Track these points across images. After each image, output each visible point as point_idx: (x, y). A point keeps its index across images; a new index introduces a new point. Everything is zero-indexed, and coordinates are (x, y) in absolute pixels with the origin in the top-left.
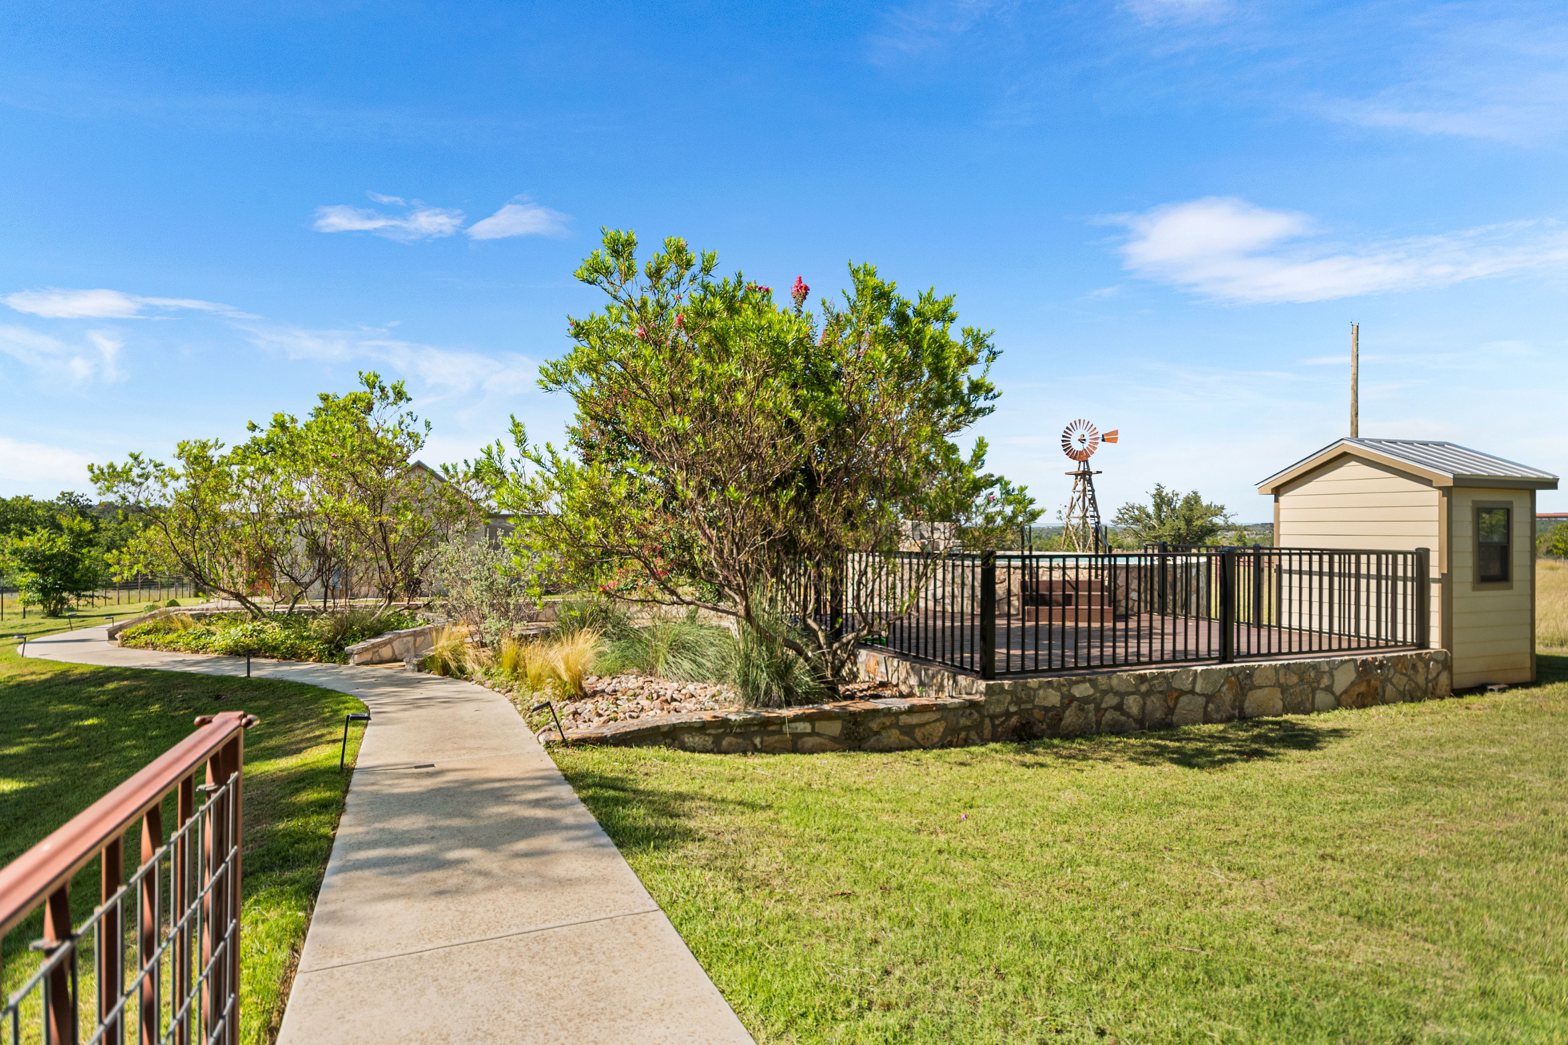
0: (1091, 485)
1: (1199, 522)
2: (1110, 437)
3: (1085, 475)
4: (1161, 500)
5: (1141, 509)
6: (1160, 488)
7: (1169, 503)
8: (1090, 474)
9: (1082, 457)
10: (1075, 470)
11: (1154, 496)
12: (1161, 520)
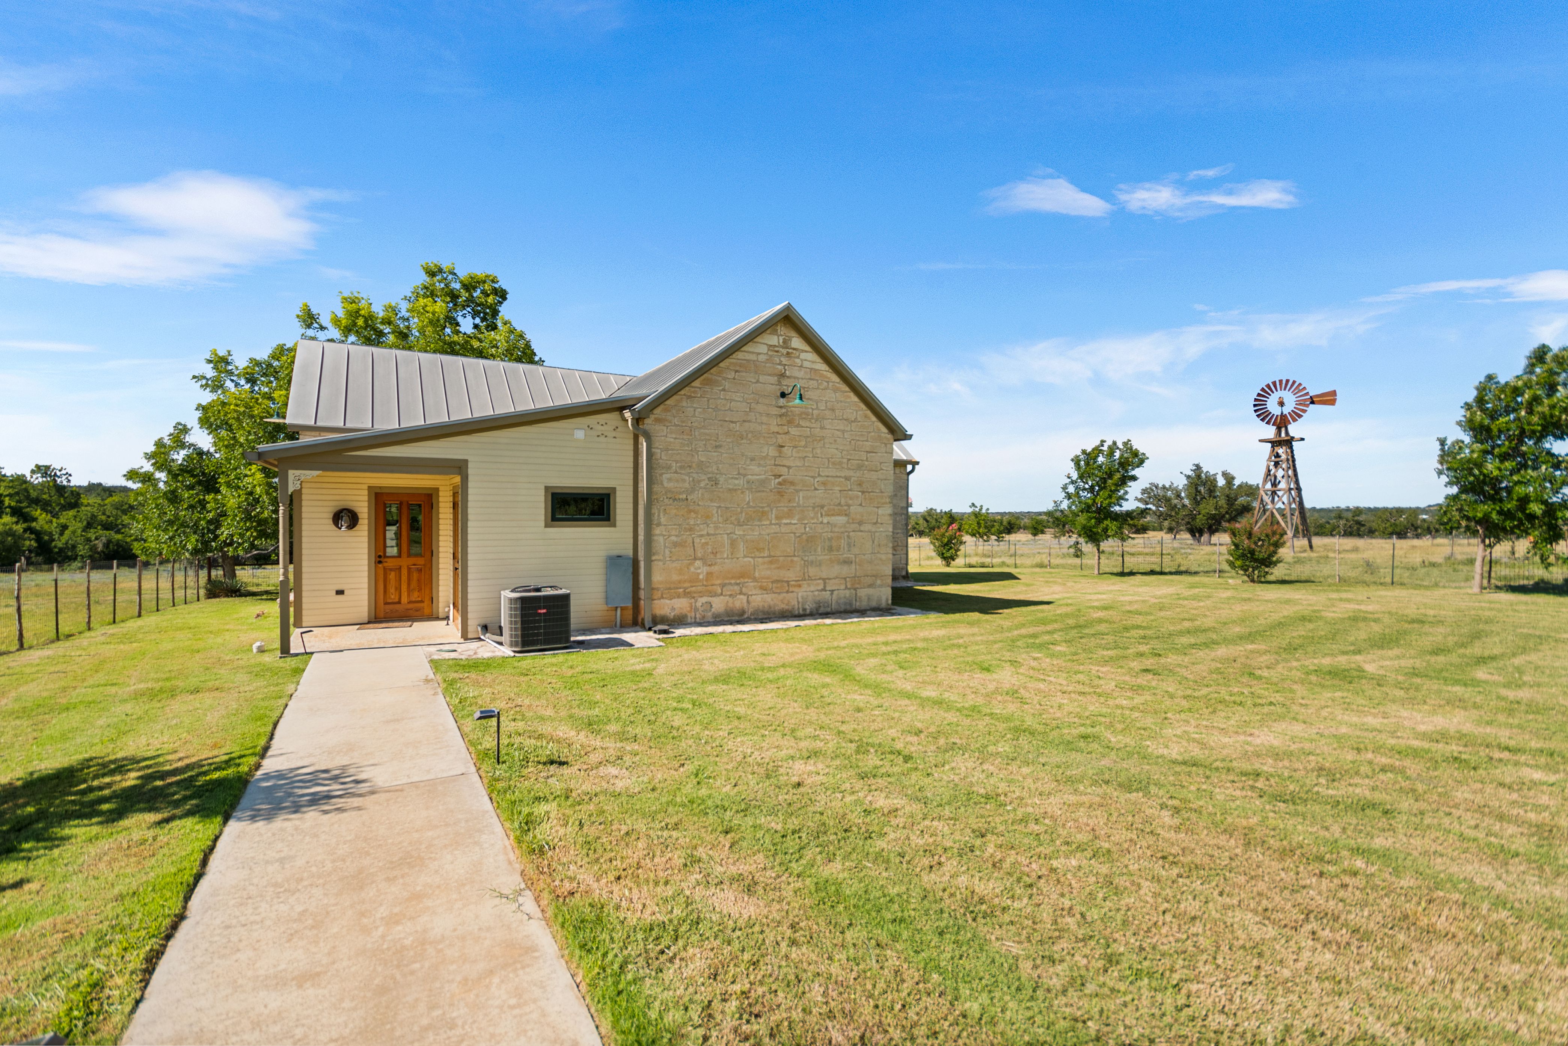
12: (1197, 502)
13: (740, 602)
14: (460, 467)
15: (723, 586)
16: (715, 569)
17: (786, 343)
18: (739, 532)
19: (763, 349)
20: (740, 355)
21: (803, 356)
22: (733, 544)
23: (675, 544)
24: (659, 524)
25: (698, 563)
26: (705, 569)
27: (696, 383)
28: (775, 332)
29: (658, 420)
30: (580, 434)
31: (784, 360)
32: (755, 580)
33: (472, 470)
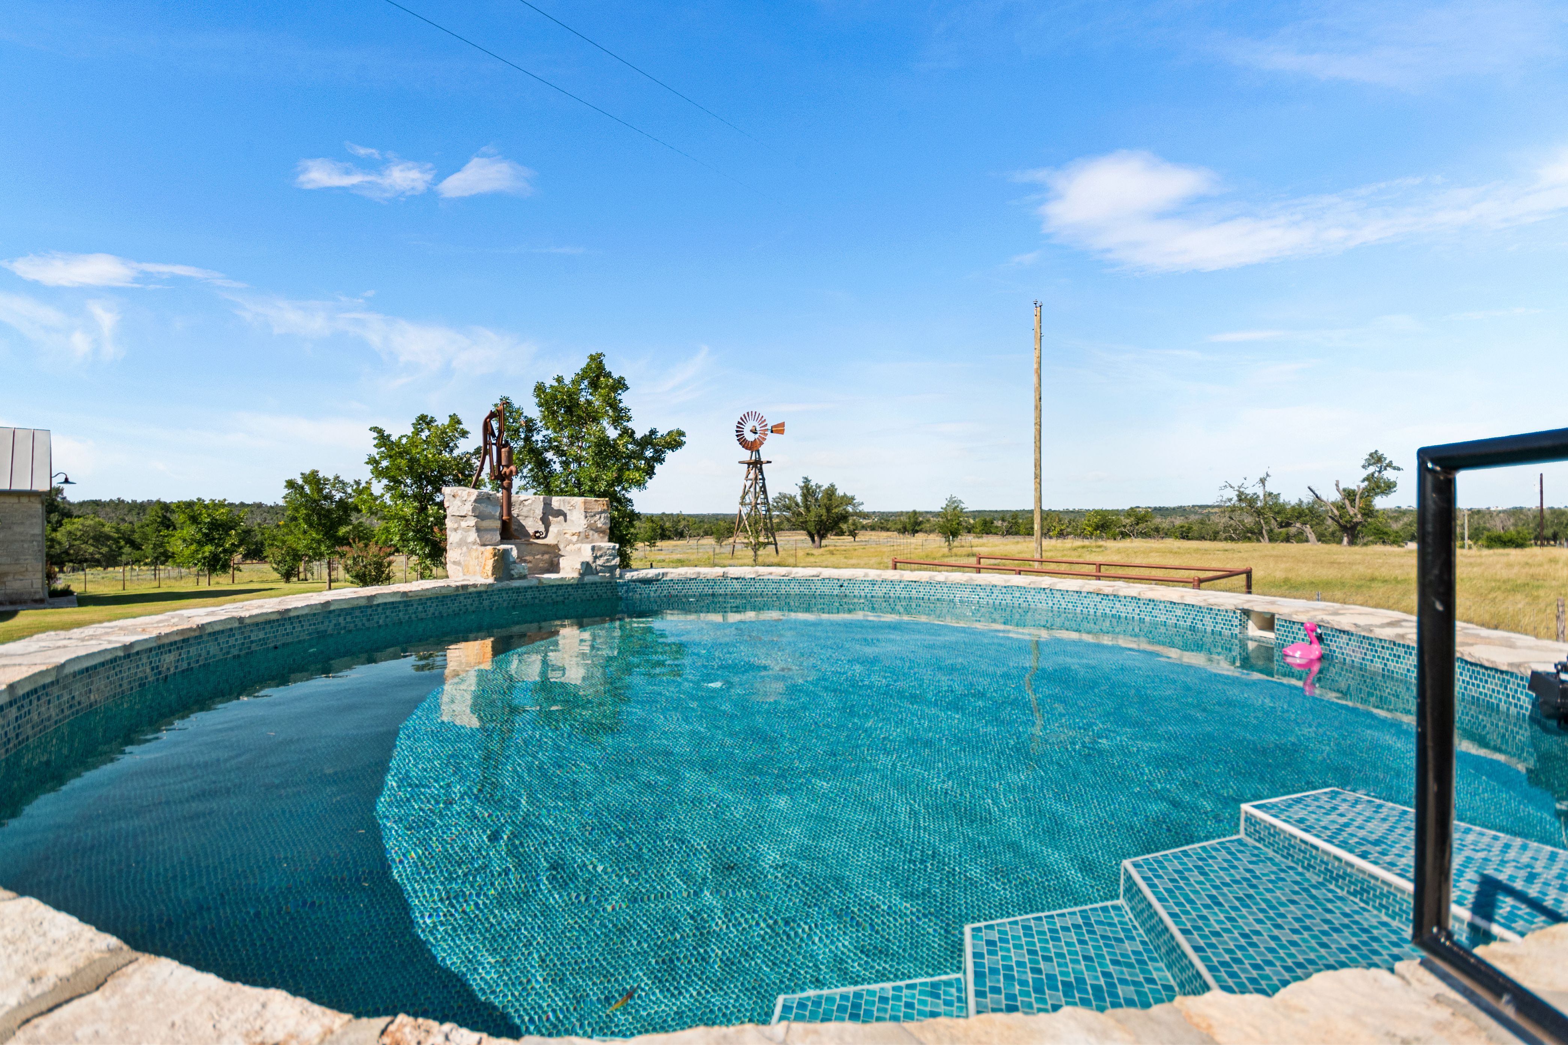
0: (762, 473)
1: (836, 510)
2: (778, 429)
3: (756, 464)
4: (808, 491)
5: (792, 498)
6: (807, 480)
7: (814, 492)
8: (761, 463)
9: (752, 447)
10: (747, 459)
11: (802, 488)
12: (807, 508)
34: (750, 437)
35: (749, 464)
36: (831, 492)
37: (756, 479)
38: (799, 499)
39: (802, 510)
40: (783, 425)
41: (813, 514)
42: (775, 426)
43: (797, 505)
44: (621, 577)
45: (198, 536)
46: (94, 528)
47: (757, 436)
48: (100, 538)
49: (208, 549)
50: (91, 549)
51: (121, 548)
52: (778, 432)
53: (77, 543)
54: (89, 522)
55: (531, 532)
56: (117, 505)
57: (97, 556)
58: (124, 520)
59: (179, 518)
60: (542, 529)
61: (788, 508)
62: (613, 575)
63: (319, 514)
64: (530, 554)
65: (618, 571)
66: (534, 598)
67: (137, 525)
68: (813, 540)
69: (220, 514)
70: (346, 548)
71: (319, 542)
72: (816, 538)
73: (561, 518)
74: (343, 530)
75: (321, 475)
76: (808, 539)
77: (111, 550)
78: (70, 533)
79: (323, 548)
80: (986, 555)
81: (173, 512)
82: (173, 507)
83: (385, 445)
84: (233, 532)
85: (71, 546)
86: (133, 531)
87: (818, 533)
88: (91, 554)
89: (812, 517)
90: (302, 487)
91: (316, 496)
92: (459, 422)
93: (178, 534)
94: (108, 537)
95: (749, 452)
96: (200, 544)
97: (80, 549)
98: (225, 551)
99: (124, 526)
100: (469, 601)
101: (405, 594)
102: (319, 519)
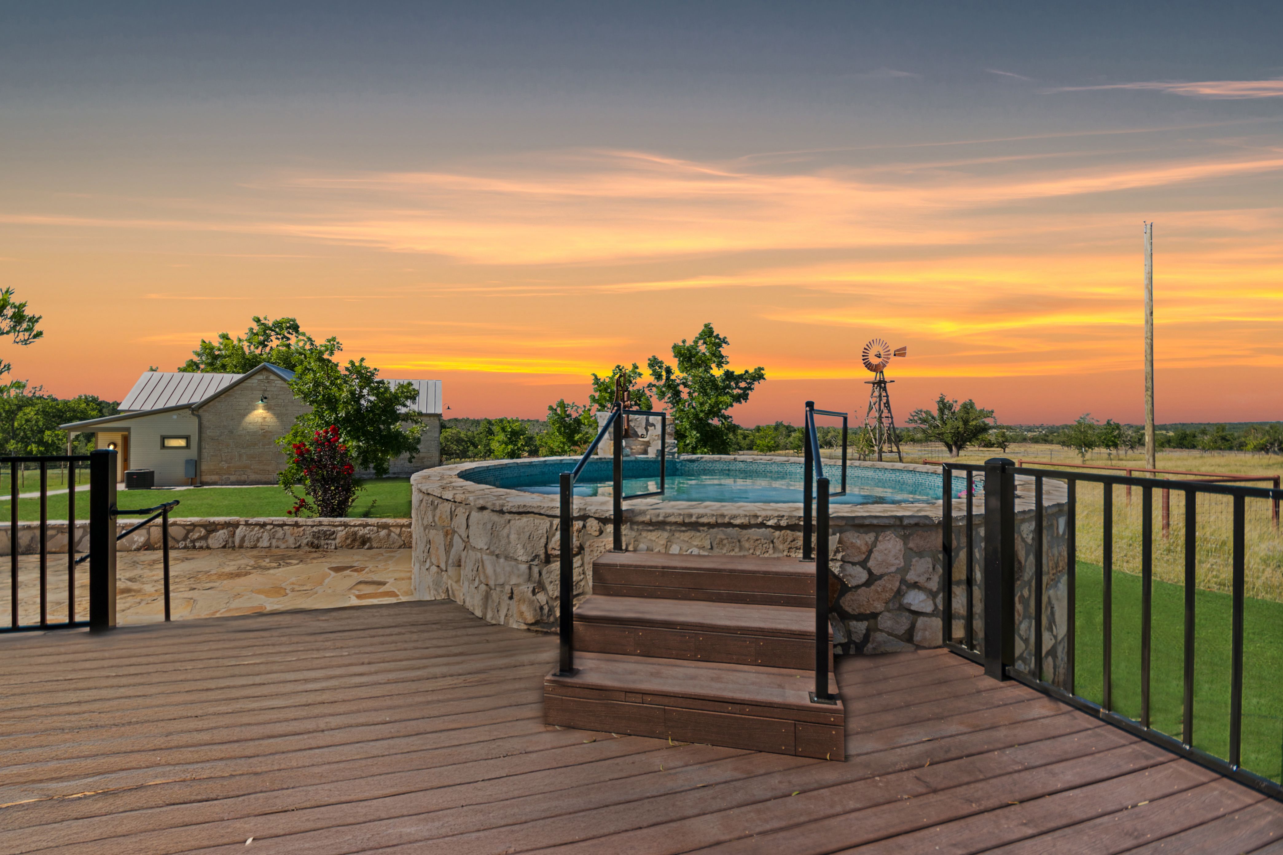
0: (886, 392)
1: (974, 423)
2: (901, 353)
3: (881, 384)
4: (944, 406)
5: (928, 413)
6: (942, 397)
7: (950, 407)
9: (877, 369)
10: (872, 379)
11: (938, 403)
12: (944, 423)
13: (244, 477)
14: (128, 429)
15: (235, 471)
16: (232, 465)
17: (267, 378)
18: (243, 451)
19: (256, 381)
20: (243, 384)
21: (276, 382)
22: (240, 456)
23: (212, 456)
24: (205, 448)
25: (223, 463)
26: (227, 465)
27: (223, 396)
28: (262, 374)
29: (205, 411)
30: (175, 417)
31: (266, 385)
32: (251, 469)
33: (132, 431)
34: (875, 361)
35: (874, 383)
36: (968, 407)
37: (880, 396)
38: (936, 413)
39: (938, 423)
40: (905, 349)
41: (949, 426)
42: (898, 350)
43: (933, 418)
44: (678, 458)
45: (506, 439)
46: (456, 434)
47: (880, 360)
48: (459, 441)
49: (510, 447)
50: (455, 447)
51: (468, 447)
52: (900, 355)
53: (449, 443)
54: (454, 431)
55: (640, 434)
56: (466, 420)
57: (458, 451)
58: (469, 430)
59: (496, 429)
60: (645, 433)
61: (924, 421)
62: (673, 457)
63: (564, 427)
64: (634, 445)
65: (676, 455)
66: (633, 466)
67: (476, 433)
68: (951, 450)
69: (516, 426)
70: (577, 448)
71: (564, 443)
72: (954, 448)
73: (653, 427)
74: (577, 437)
75: (565, 403)
76: (945, 449)
77: (464, 448)
78: (445, 437)
79: (566, 447)
80: (1137, 468)
81: (493, 425)
82: (493, 422)
83: (597, 384)
84: (522, 437)
85: (446, 445)
86: (474, 437)
87: (955, 444)
88: (455, 450)
89: (948, 429)
90: (556, 410)
91: (563, 415)
92: (637, 368)
93: (496, 438)
94: (463, 441)
95: (874, 374)
96: (507, 444)
97: (450, 447)
98: (518, 449)
99: (469, 433)
100: (603, 465)
101: (575, 460)
102: (565, 430)
